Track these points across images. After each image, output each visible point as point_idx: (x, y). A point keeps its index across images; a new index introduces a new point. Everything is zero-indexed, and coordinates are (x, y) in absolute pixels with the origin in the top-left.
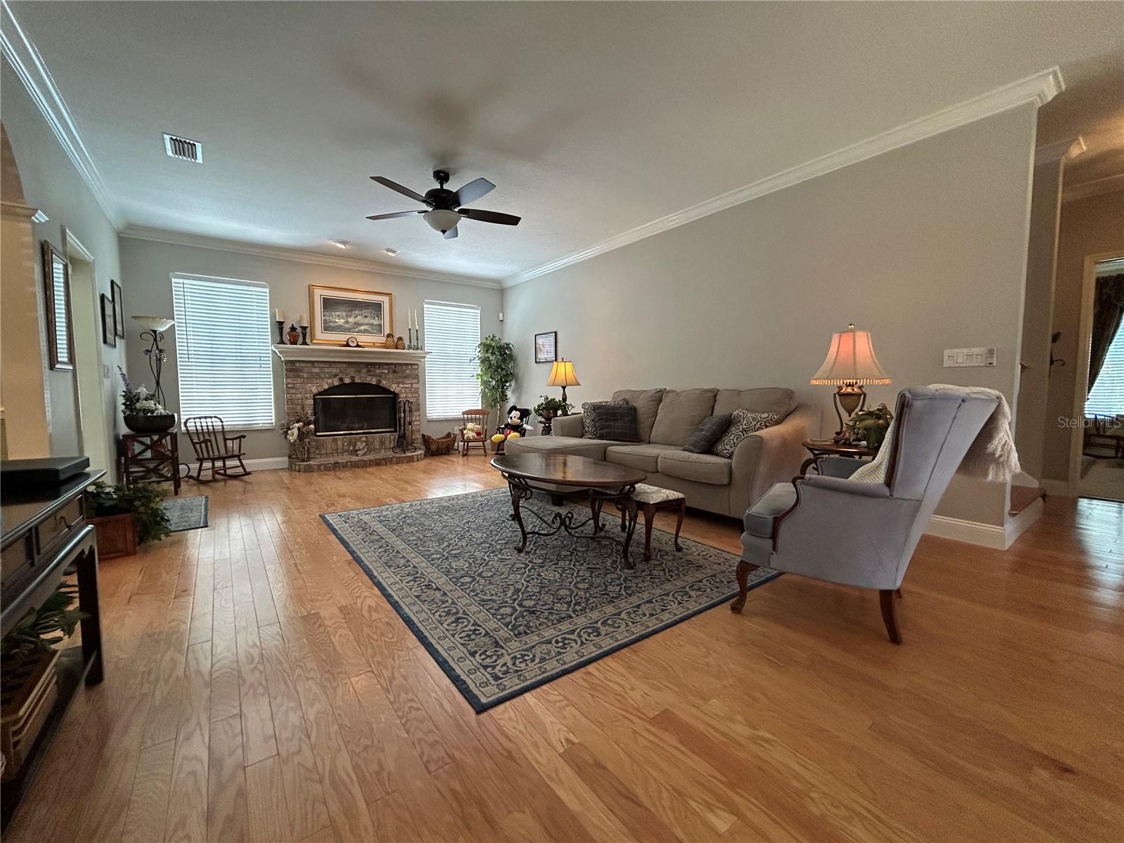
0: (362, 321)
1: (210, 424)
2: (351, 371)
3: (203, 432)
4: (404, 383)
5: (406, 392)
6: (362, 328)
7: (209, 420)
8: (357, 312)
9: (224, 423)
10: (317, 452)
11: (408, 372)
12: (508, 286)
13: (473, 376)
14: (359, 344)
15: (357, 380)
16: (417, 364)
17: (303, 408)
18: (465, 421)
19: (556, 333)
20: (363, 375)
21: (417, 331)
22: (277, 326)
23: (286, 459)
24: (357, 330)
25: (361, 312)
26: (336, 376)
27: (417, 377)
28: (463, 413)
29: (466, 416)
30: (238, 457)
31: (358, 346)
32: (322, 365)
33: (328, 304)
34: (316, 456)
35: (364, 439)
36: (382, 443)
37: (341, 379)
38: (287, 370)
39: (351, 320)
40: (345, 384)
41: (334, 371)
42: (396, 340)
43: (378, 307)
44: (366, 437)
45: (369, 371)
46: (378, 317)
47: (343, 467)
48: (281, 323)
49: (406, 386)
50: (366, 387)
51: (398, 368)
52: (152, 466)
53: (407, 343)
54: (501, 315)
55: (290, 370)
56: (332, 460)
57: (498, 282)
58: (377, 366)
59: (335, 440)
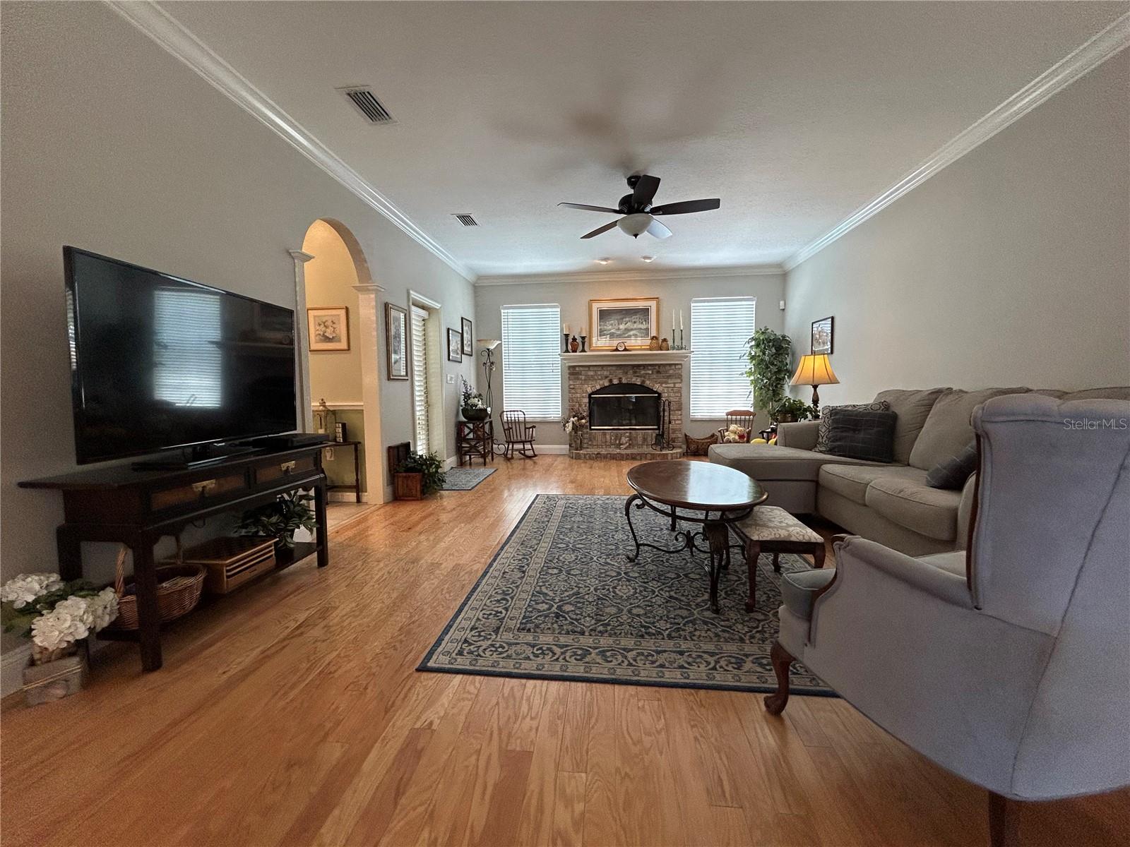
0: (632, 327)
1: (516, 416)
2: (619, 373)
3: (511, 423)
4: (666, 383)
5: (668, 392)
6: (631, 333)
7: (516, 413)
8: (627, 319)
9: (526, 416)
10: (590, 443)
11: (671, 372)
12: (791, 268)
13: (742, 374)
14: (627, 348)
15: (624, 381)
16: (681, 364)
17: (580, 405)
18: (728, 422)
19: (833, 318)
20: (629, 376)
21: (681, 331)
22: (564, 337)
23: (568, 446)
24: (626, 335)
25: (630, 319)
26: (606, 377)
27: (680, 377)
28: (728, 414)
29: (729, 417)
30: (530, 441)
31: (625, 350)
32: (595, 369)
33: (604, 314)
34: (589, 447)
35: (628, 434)
36: (645, 439)
37: (611, 381)
38: (569, 374)
39: (622, 327)
40: (613, 384)
41: (606, 373)
42: (661, 341)
43: (646, 311)
44: (630, 433)
45: (635, 372)
46: (645, 321)
47: (604, 458)
48: (567, 336)
49: (668, 385)
50: (631, 388)
51: (662, 369)
52: (473, 443)
53: (670, 343)
54: (782, 303)
55: (573, 373)
56: (595, 451)
57: (779, 265)
58: (642, 368)
59: (605, 434)
